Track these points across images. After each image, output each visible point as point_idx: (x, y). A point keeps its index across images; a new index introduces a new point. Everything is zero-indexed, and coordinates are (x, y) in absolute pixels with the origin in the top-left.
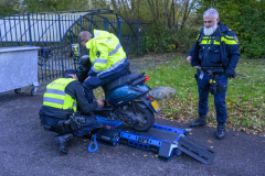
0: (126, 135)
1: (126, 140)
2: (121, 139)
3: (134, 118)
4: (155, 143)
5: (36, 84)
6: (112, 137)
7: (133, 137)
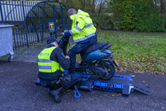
0: (98, 83)
1: (98, 87)
2: (95, 86)
3: (103, 71)
4: (119, 86)
5: (12, 53)
6: (88, 86)
7: (103, 85)
